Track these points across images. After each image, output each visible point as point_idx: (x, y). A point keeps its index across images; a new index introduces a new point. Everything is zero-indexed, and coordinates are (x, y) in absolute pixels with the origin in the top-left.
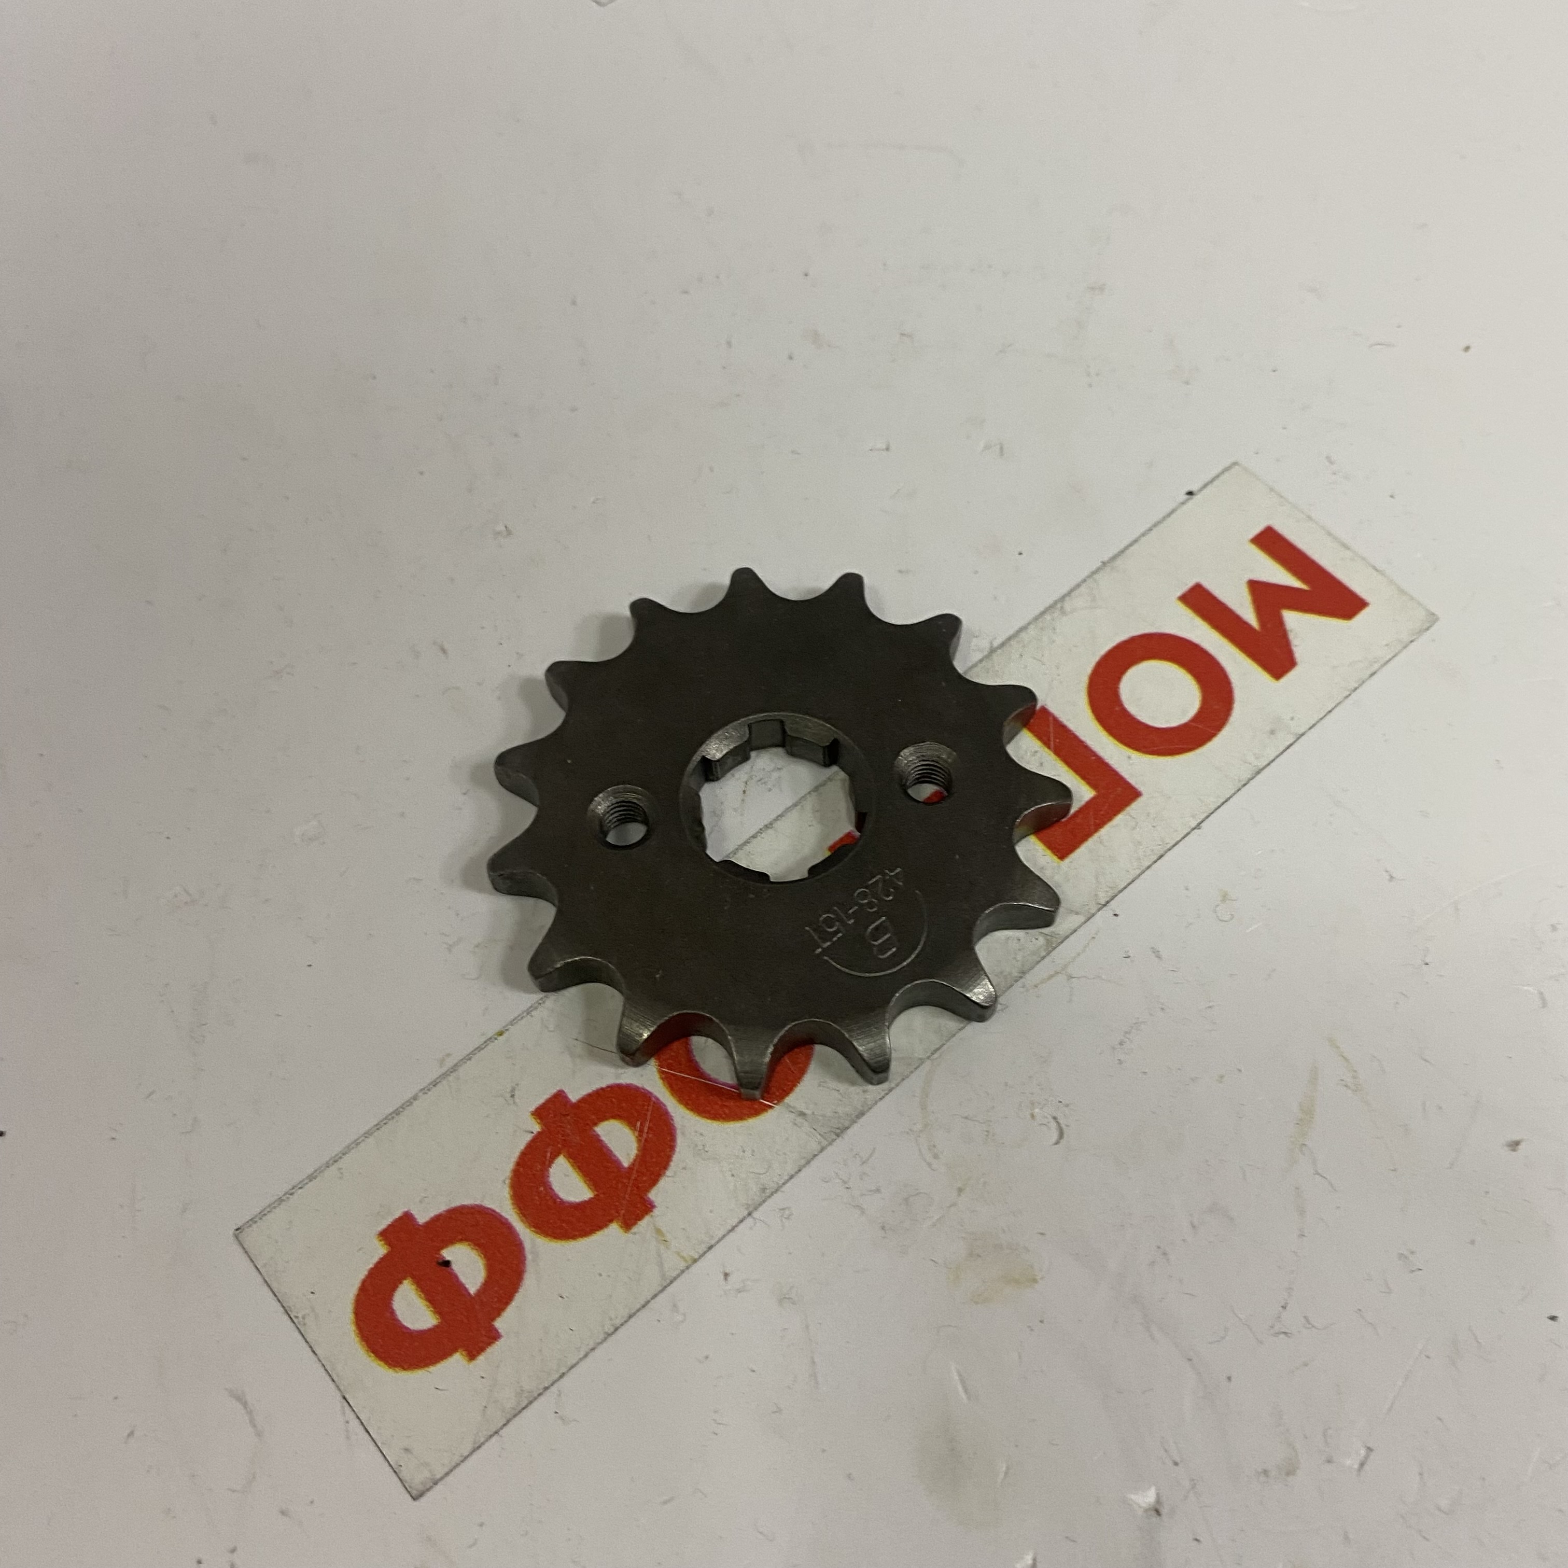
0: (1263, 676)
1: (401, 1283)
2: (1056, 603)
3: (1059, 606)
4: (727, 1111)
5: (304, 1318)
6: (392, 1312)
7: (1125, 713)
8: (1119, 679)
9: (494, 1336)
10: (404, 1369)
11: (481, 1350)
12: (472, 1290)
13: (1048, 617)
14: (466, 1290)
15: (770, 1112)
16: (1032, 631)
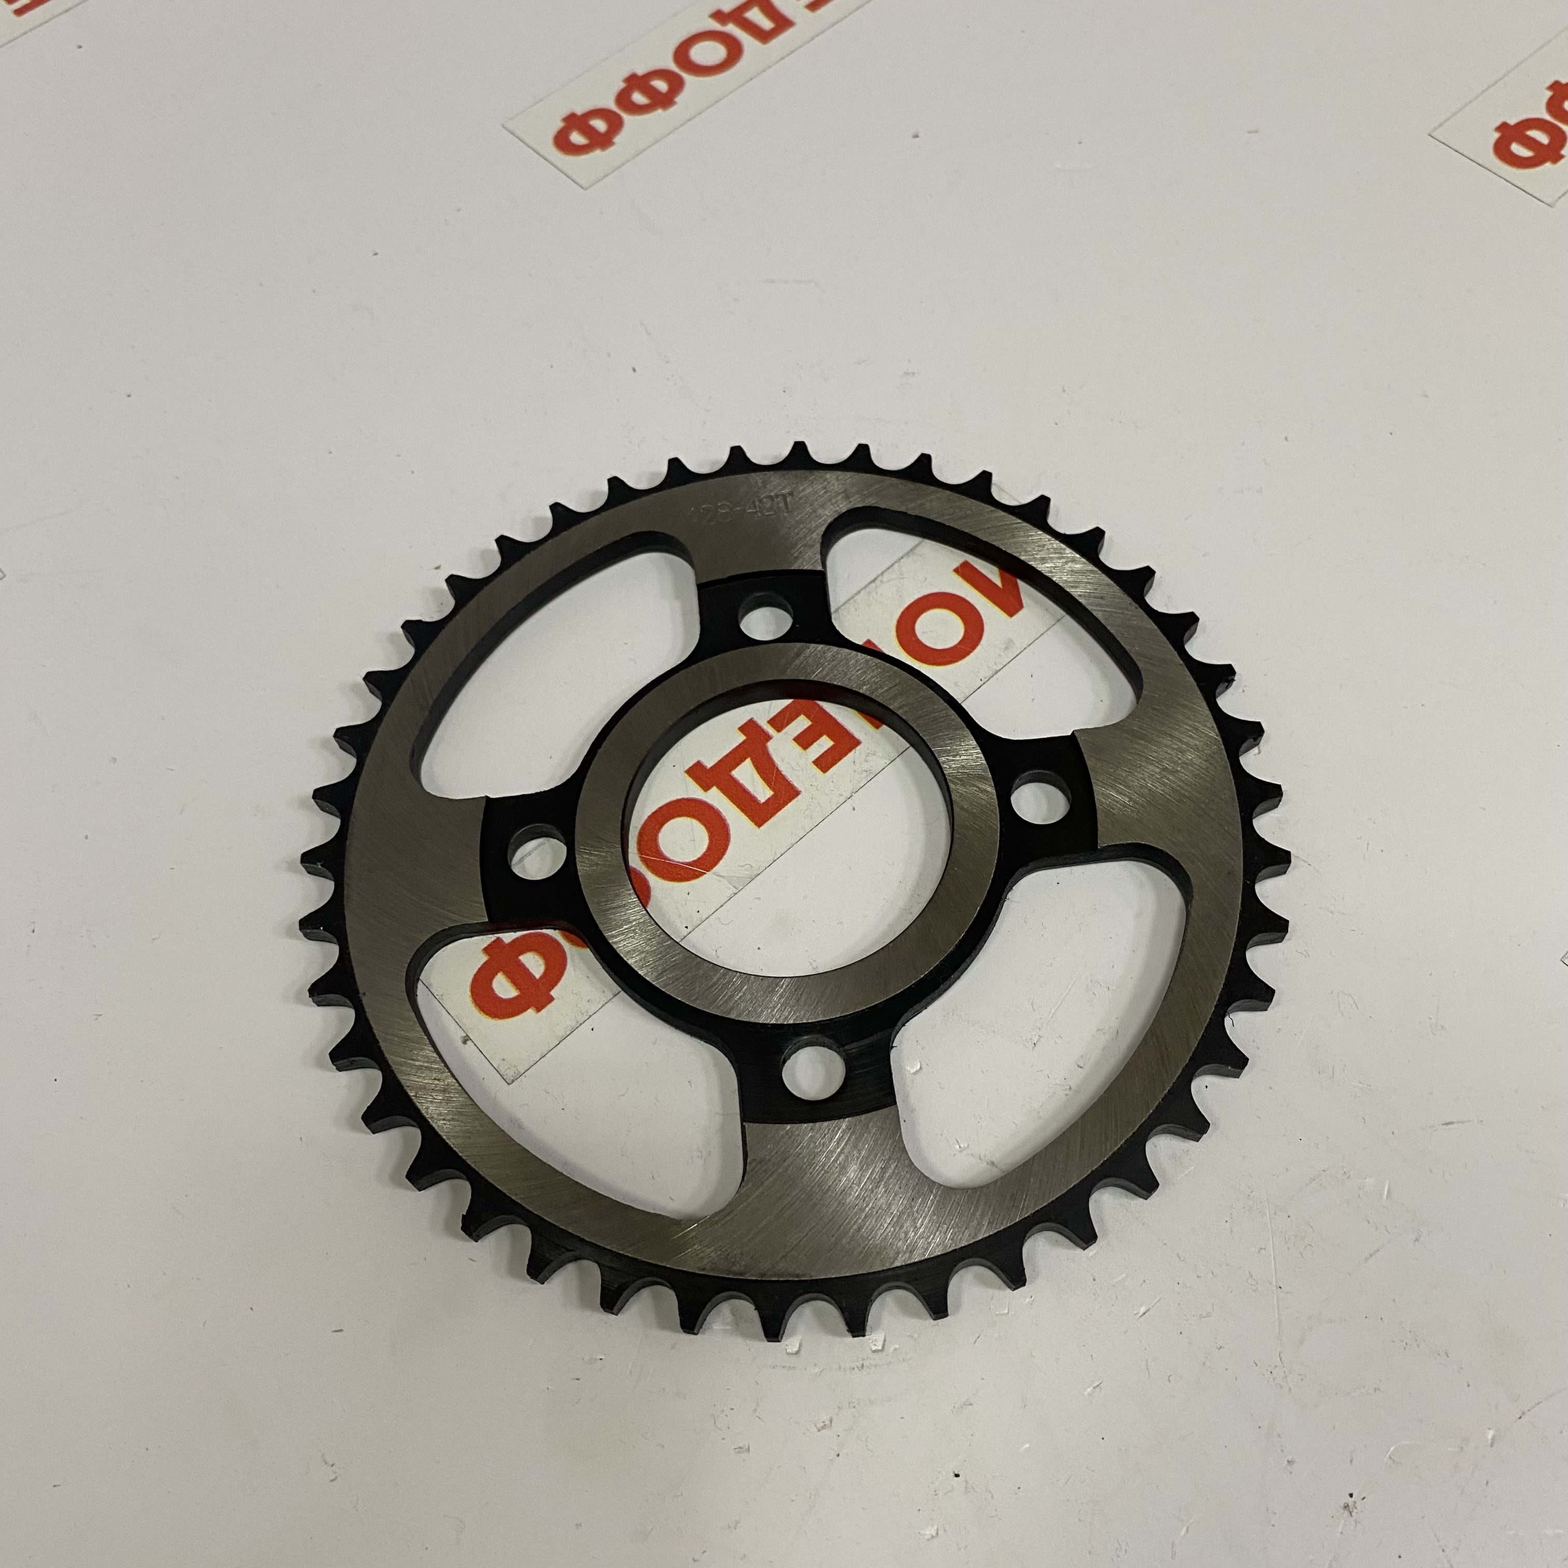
0: (1003, 615)
1: (497, 974)
2: (878, 577)
3: (879, 579)
4: (679, 876)
5: (442, 996)
6: (492, 990)
7: (918, 640)
8: (914, 622)
9: (551, 999)
11: (543, 1007)
12: (538, 976)
13: (873, 585)
14: (534, 976)
15: (705, 876)
16: (862, 593)
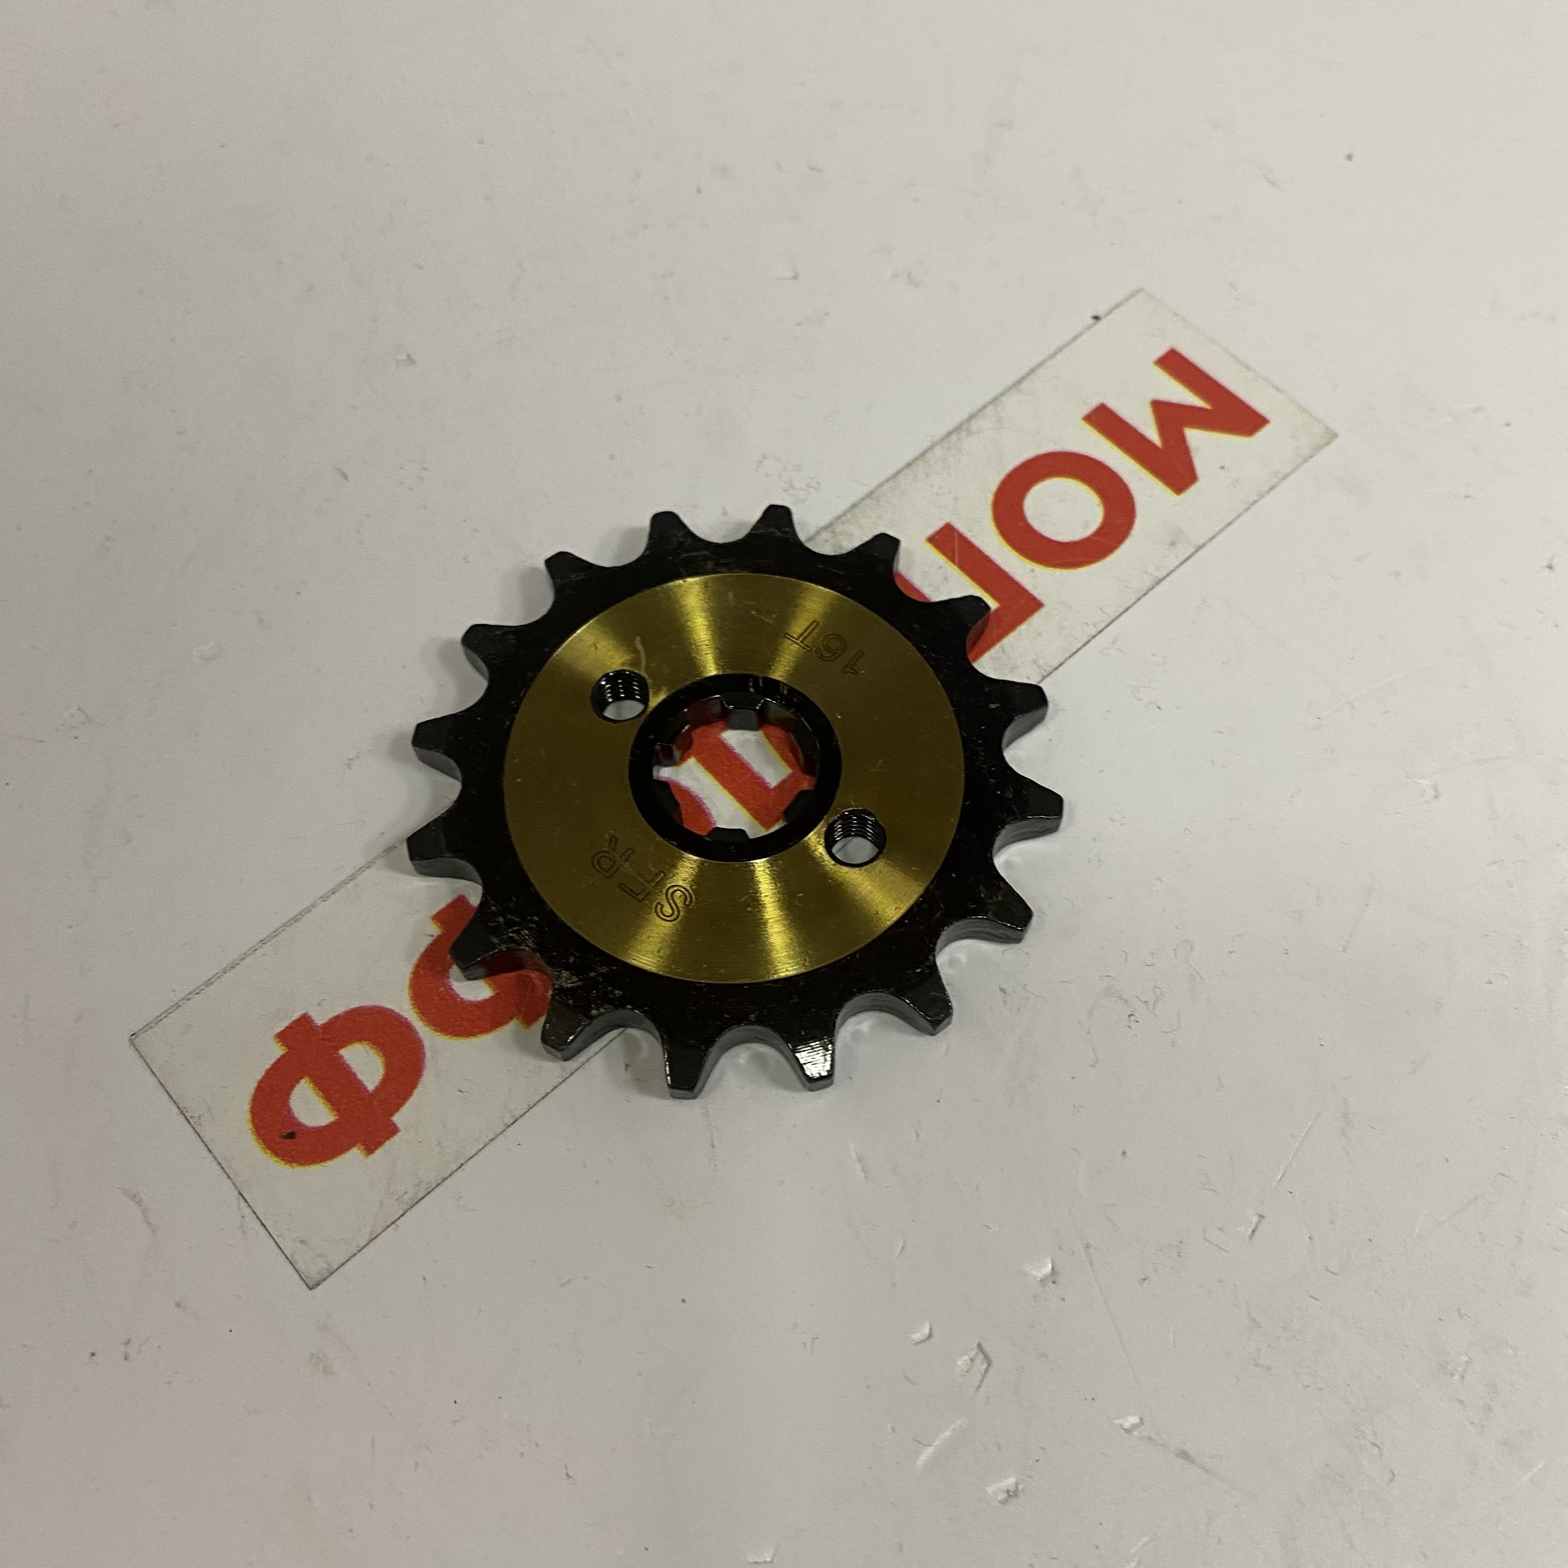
10: (301, 1164)
